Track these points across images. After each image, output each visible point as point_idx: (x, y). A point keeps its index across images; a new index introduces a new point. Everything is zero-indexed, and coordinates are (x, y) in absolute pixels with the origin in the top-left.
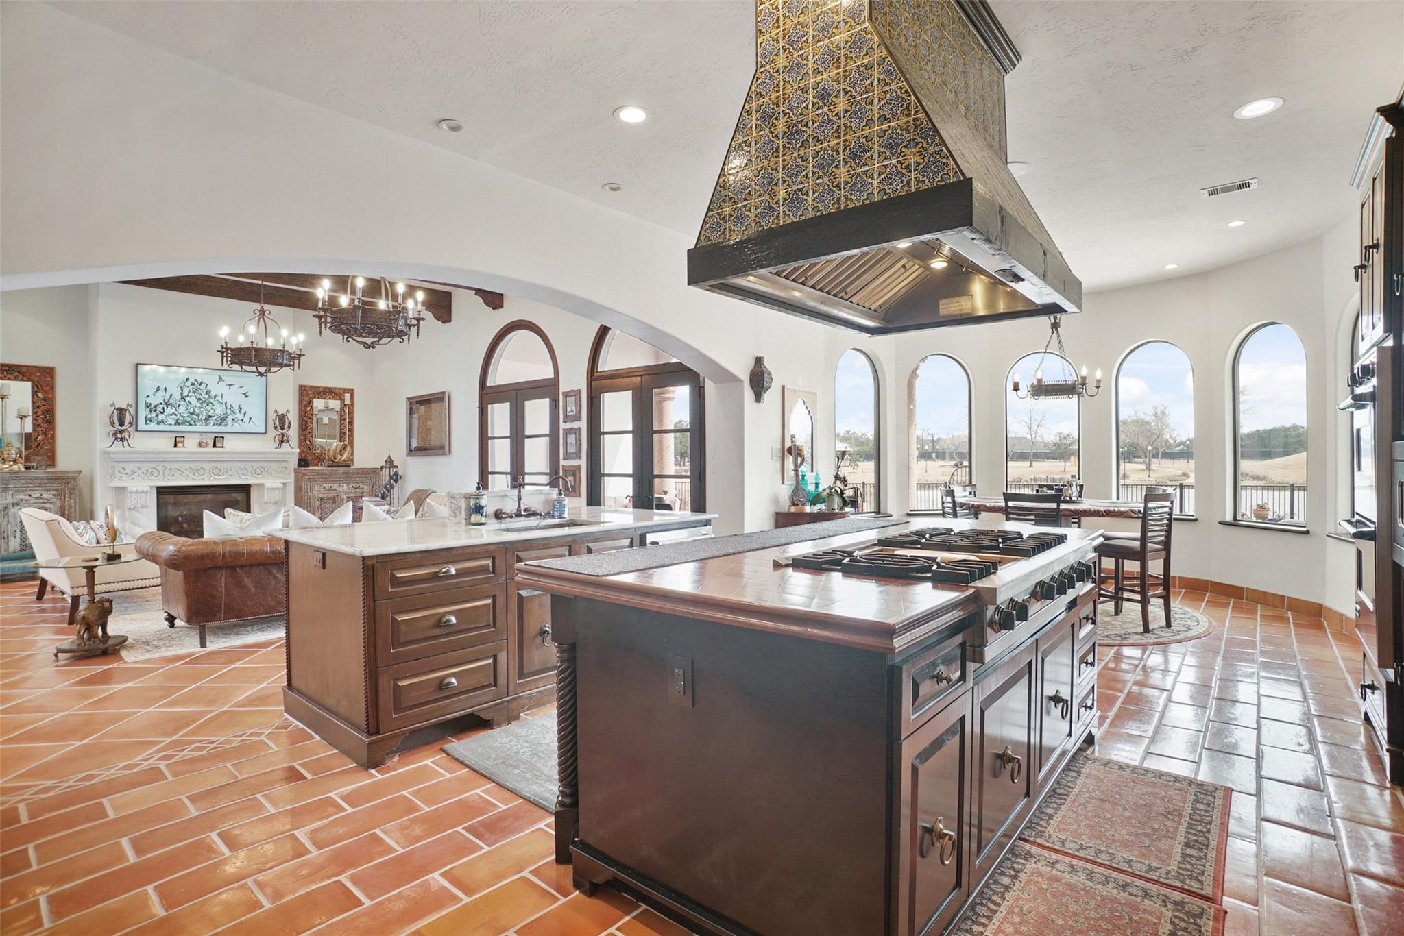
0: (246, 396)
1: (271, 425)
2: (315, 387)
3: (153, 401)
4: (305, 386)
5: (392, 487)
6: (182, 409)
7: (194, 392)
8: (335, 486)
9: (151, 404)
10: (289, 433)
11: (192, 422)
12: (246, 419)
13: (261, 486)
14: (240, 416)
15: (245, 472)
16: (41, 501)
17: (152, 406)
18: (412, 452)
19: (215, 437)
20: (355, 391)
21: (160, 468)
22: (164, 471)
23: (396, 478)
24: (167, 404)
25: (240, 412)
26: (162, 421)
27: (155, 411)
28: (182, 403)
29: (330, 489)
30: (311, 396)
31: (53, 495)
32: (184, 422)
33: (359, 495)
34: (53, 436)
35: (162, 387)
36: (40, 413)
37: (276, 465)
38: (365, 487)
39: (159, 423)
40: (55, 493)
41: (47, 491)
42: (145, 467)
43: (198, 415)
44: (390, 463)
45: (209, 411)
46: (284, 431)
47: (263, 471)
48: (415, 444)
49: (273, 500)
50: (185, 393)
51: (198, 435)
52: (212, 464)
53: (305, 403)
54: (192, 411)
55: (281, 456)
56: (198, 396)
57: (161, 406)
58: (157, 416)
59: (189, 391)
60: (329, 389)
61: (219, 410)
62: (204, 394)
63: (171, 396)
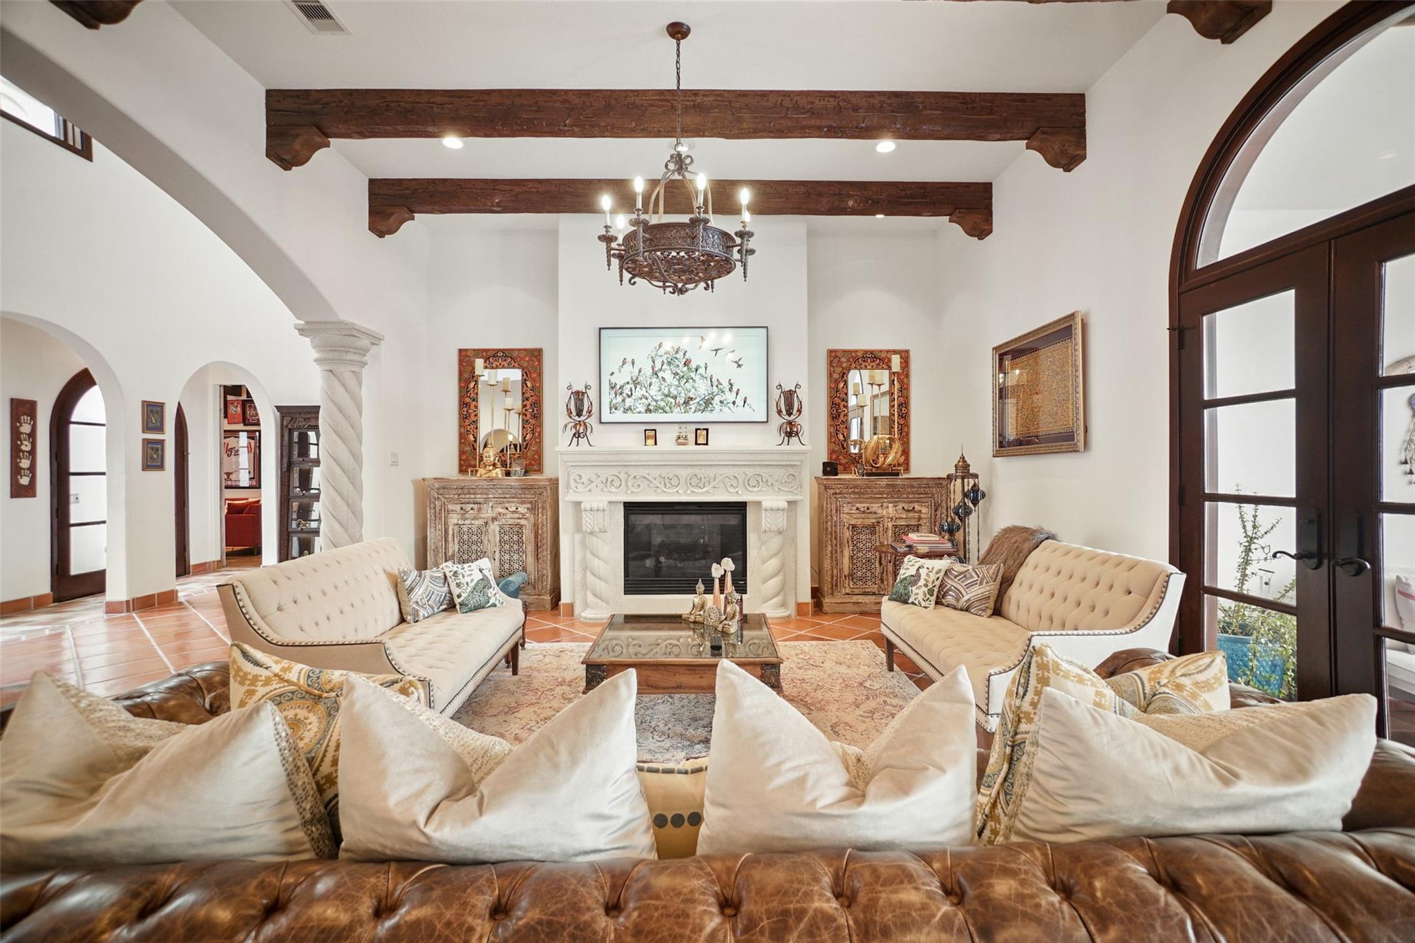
0: (739, 366)
1: (774, 410)
2: (851, 351)
3: (619, 380)
4: (836, 351)
5: (968, 512)
6: (653, 391)
7: (669, 363)
8: (875, 507)
9: (616, 384)
10: (799, 421)
11: (667, 409)
12: (740, 402)
13: (759, 503)
14: (730, 397)
15: (734, 483)
16: (517, 516)
17: (618, 387)
18: (1004, 446)
19: (697, 430)
20: (912, 354)
21: (622, 476)
22: (627, 481)
23: (975, 495)
24: (636, 383)
25: (731, 390)
26: (630, 408)
27: (621, 394)
28: (654, 380)
29: (867, 512)
30: (844, 365)
31: (528, 509)
32: (657, 409)
33: (913, 522)
34: (540, 434)
35: (629, 360)
36: (528, 407)
37: (780, 472)
38: (924, 510)
39: (626, 411)
40: (529, 506)
41: (522, 503)
42: (607, 473)
43: (675, 397)
44: (964, 469)
45: (690, 391)
46: (792, 417)
47: (760, 481)
48: (1011, 433)
49: (774, 528)
50: (658, 366)
51: (677, 426)
52: (690, 470)
53: (836, 376)
54: (666, 392)
55: (786, 457)
56: (675, 370)
57: (628, 387)
58: (624, 400)
59: (663, 362)
60: (872, 352)
61: (702, 388)
62: (681, 365)
63: (640, 371)
